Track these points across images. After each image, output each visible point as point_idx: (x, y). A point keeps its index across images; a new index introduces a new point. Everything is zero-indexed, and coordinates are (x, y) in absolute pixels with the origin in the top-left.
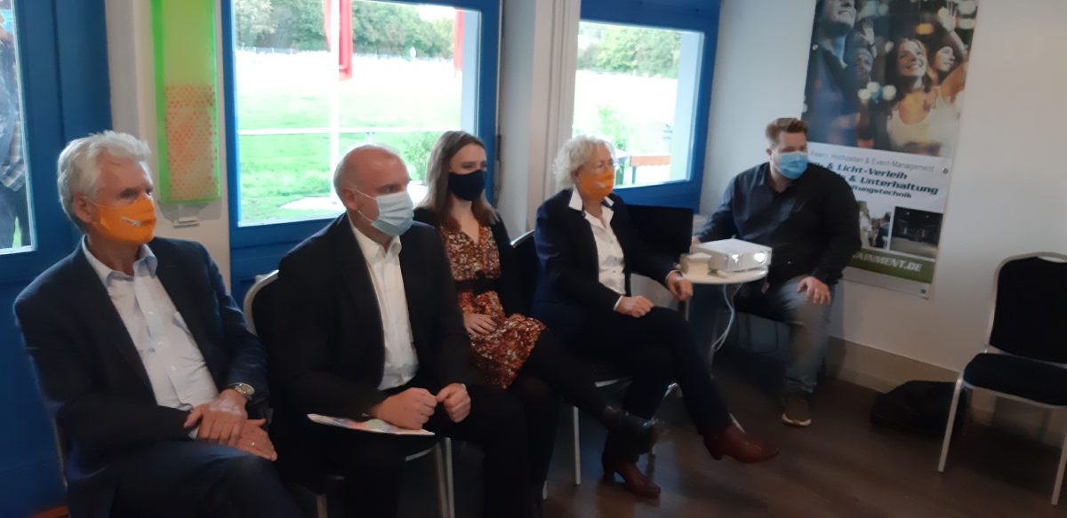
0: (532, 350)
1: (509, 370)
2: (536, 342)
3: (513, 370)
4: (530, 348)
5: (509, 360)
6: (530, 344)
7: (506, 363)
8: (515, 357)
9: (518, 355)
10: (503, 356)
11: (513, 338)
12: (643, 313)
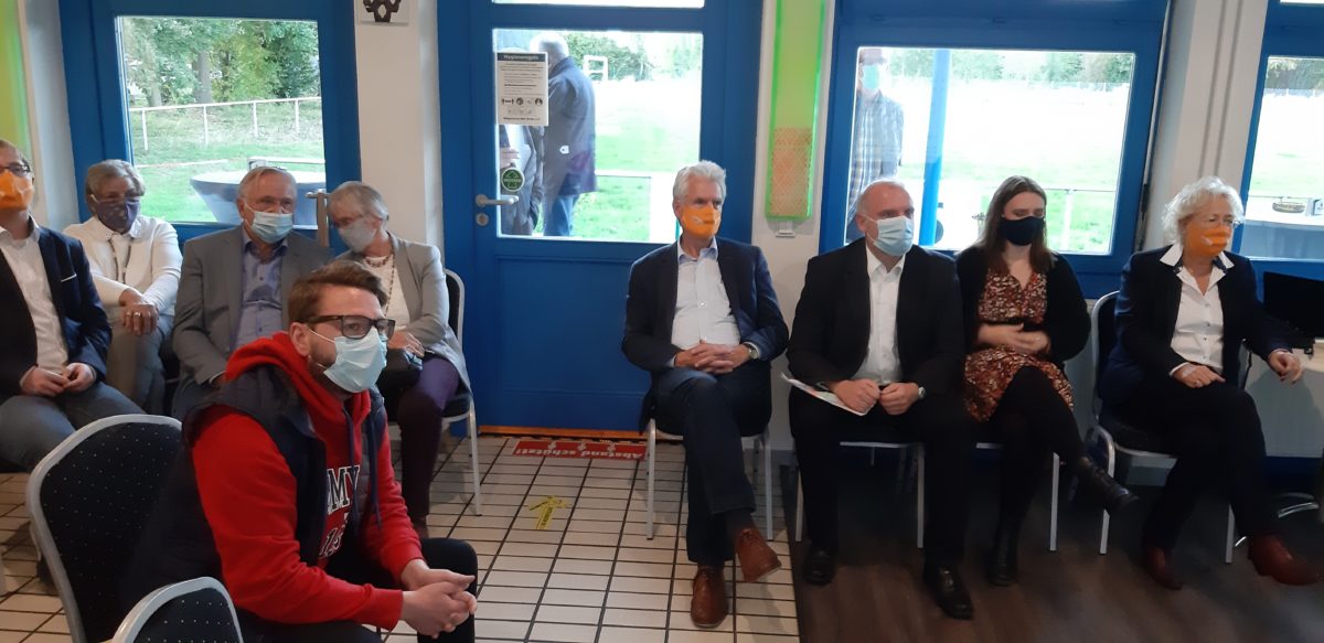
0: (1011, 383)
1: (991, 399)
2: (1015, 376)
3: (995, 399)
4: (1009, 380)
5: (991, 389)
6: (1009, 376)
7: (988, 391)
8: (996, 387)
9: (999, 385)
10: (985, 384)
11: (996, 368)
12: (1200, 384)
